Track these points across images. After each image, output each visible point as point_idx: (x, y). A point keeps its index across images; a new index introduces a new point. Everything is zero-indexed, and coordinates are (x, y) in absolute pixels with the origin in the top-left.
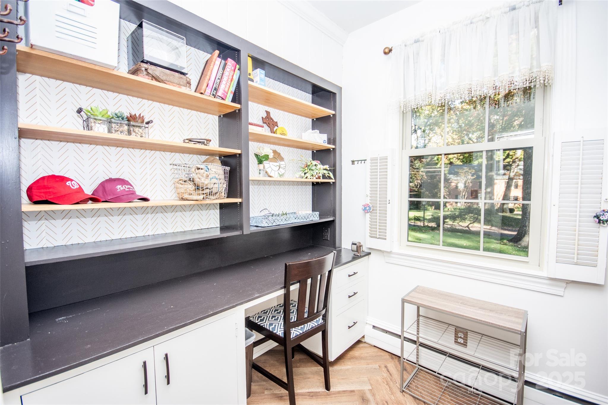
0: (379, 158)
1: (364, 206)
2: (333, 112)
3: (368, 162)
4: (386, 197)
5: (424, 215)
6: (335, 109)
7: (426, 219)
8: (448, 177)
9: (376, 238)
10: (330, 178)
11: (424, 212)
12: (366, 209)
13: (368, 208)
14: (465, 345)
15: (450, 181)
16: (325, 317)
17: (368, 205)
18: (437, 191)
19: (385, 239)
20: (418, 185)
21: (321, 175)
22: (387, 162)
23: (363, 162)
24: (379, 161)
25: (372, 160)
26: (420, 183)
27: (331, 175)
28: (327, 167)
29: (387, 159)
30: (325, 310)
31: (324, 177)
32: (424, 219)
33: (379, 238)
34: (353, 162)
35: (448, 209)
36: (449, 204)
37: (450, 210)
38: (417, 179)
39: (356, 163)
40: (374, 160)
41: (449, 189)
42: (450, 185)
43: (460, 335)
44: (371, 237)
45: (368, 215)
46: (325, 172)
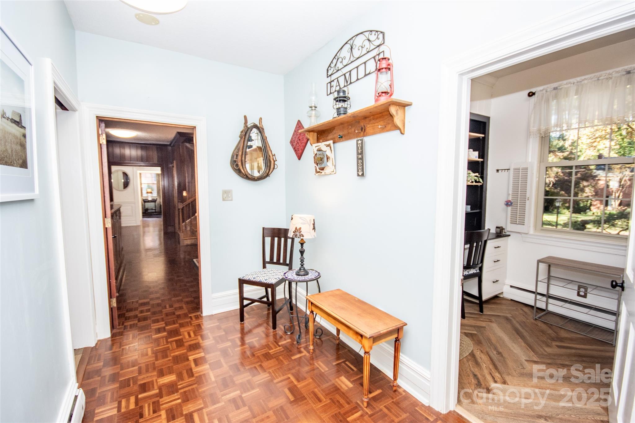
0: (521, 169)
1: (506, 201)
2: (483, 136)
3: (512, 171)
4: (526, 196)
5: (557, 219)
6: (484, 133)
7: (560, 225)
8: (595, 173)
9: (516, 224)
10: (479, 182)
11: (557, 216)
12: (508, 204)
13: (509, 203)
14: (585, 296)
15: (597, 178)
16: (481, 269)
17: (510, 201)
18: (578, 190)
19: (524, 225)
20: (550, 184)
21: (473, 180)
22: (527, 171)
23: (506, 171)
24: (521, 171)
25: (515, 169)
26: (553, 181)
27: (481, 180)
28: (477, 174)
29: (527, 169)
30: (481, 264)
31: (476, 182)
32: (557, 224)
33: (519, 224)
34: (498, 171)
35: (593, 214)
36: (595, 207)
37: (596, 214)
38: (549, 177)
39: (500, 171)
40: (517, 170)
41: (595, 188)
42: (597, 184)
43: (582, 290)
44: (511, 223)
45: (509, 208)
46: (476, 178)
